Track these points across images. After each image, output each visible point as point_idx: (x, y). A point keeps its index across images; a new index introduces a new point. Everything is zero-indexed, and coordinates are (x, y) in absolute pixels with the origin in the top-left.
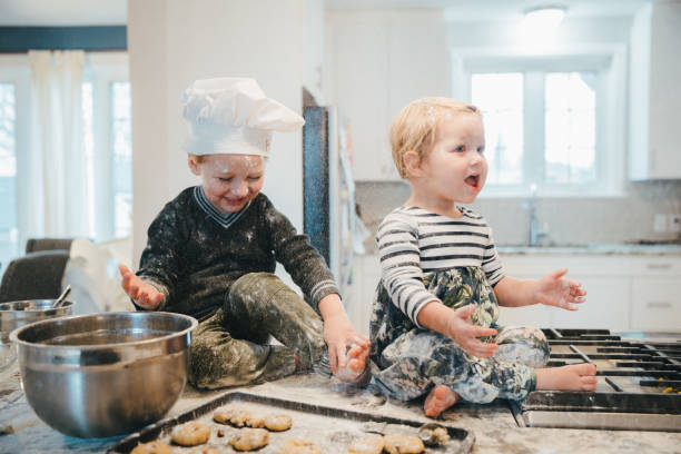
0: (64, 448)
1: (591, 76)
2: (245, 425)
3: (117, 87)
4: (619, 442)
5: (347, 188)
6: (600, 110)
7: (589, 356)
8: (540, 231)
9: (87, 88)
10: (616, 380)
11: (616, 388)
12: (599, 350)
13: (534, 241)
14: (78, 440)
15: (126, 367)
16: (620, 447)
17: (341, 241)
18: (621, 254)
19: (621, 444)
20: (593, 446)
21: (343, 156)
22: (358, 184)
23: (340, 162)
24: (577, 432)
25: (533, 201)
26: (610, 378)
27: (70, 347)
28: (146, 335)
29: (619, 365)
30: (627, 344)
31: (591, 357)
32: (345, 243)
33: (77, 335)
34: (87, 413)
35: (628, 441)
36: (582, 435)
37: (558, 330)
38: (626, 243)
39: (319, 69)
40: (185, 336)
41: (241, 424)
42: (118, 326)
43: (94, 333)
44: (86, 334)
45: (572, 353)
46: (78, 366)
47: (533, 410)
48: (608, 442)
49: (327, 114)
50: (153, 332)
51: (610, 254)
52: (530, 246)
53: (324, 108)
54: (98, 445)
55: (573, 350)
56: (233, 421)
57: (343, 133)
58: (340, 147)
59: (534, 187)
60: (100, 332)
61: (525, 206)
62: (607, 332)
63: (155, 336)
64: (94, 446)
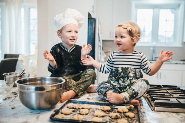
0: (30, 113)
1: (173, 10)
2: (78, 109)
3: (31, 9)
4: (180, 116)
5: (100, 42)
6: (176, 21)
7: (171, 93)
8: (156, 56)
9: (22, 10)
10: (180, 100)
11: (179, 102)
12: (174, 91)
13: (154, 59)
14: (33, 111)
15: (47, 92)
16: (180, 117)
17: (98, 58)
18: (180, 64)
19: (181, 117)
20: (173, 117)
21: (99, 33)
22: (103, 41)
23: (99, 35)
24: (168, 113)
25: (154, 47)
26: (178, 99)
27: (32, 86)
28: (51, 83)
29: (180, 96)
30: (182, 90)
31: (172, 93)
32: (99, 58)
33: (32, 83)
34: (36, 103)
35: (182, 116)
36: (170, 114)
37: (162, 85)
38: (181, 60)
39: (93, 7)
40: (61, 84)
41: (77, 108)
42: (43, 80)
43: (36, 82)
44: (34, 82)
45: (166, 92)
46: (34, 91)
47: (156, 107)
48: (177, 116)
49: (95, 20)
50: (53, 82)
51: (177, 63)
52: (153, 60)
53: (94, 18)
54: (39, 112)
55: (167, 91)
56: (75, 107)
57: (99, 26)
58: (99, 30)
59: (154, 43)
60: (38, 82)
61: (152, 49)
62: (176, 86)
63: (54, 84)
64: (38, 112)
